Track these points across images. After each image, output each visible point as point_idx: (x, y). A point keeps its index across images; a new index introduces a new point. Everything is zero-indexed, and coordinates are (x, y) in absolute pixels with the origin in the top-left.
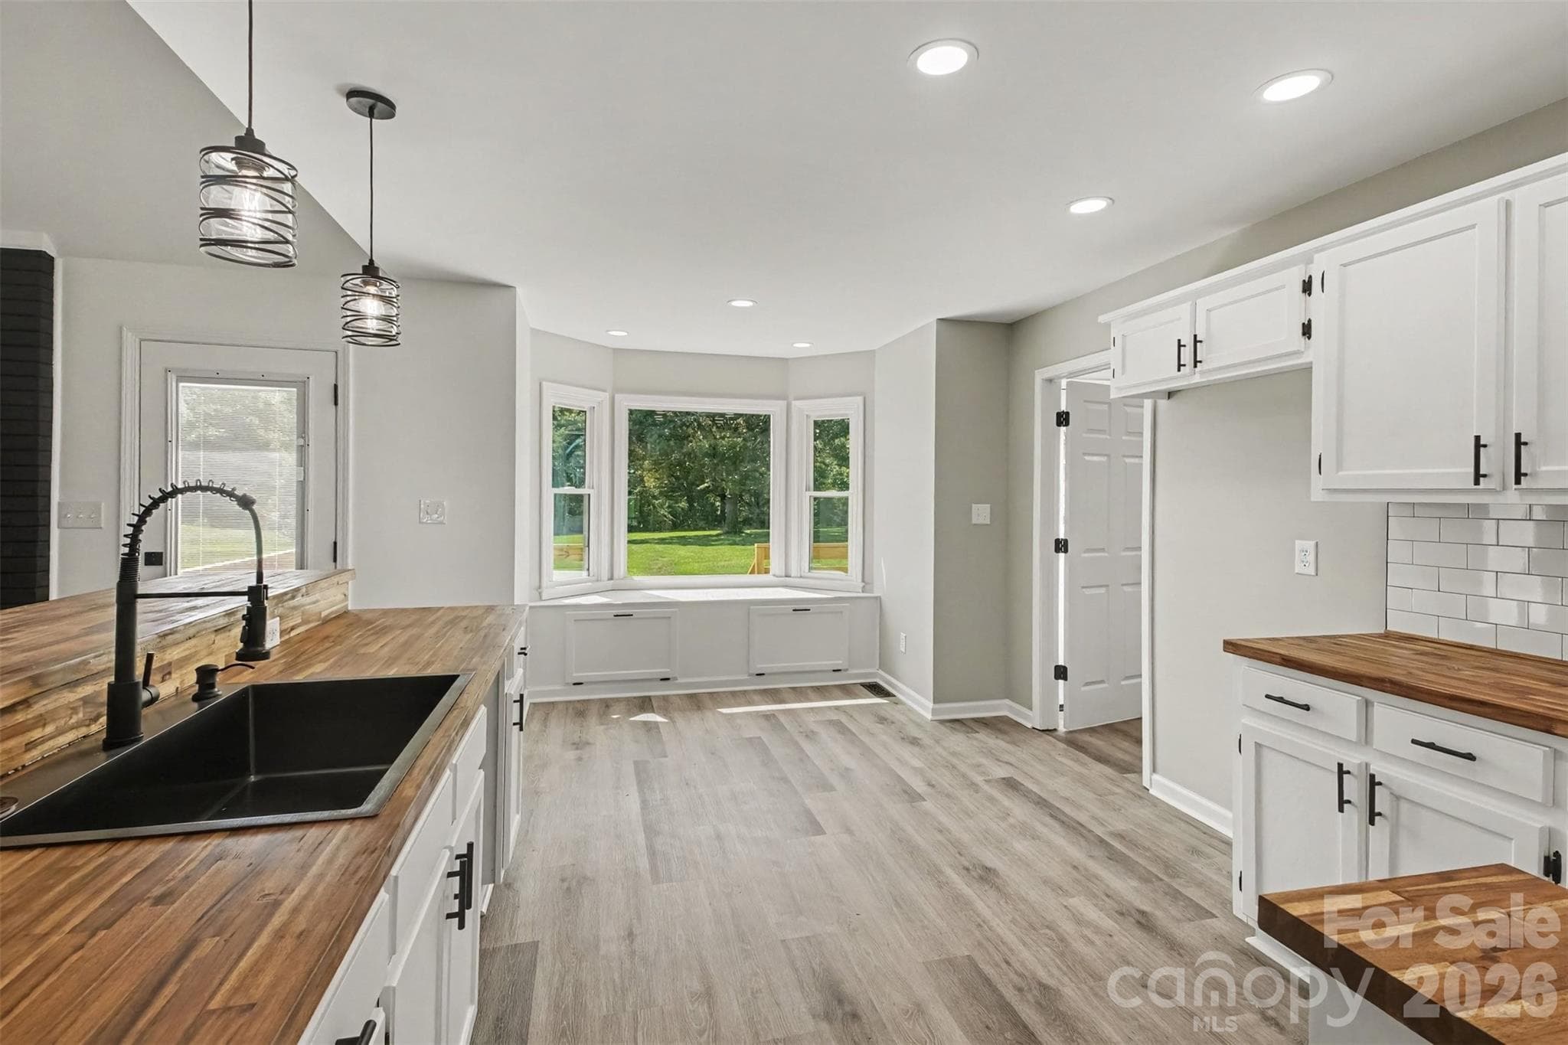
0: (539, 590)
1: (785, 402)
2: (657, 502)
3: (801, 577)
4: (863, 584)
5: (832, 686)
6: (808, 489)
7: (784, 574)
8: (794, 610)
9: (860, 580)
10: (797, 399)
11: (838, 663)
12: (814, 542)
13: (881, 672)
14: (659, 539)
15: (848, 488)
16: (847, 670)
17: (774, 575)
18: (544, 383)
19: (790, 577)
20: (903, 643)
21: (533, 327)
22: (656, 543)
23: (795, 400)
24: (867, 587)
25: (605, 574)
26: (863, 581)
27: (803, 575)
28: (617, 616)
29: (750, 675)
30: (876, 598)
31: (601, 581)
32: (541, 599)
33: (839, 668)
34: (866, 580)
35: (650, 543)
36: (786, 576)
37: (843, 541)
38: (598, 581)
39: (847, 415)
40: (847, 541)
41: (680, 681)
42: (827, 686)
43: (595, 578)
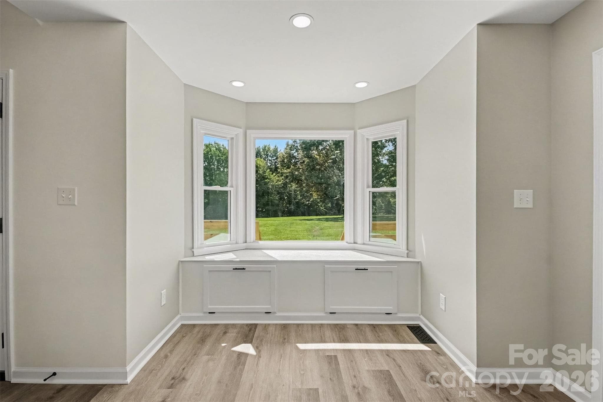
0: (192, 250)
1: (353, 131)
2: (319, 204)
3: (364, 244)
4: (408, 251)
5: (384, 325)
6: (368, 187)
7: (353, 242)
8: (356, 269)
9: (406, 249)
10: (360, 128)
11: (389, 309)
12: (373, 221)
13: (422, 317)
14: (318, 219)
15: (395, 186)
16: (396, 314)
17: (347, 242)
18: (194, 119)
19: (357, 243)
20: (442, 302)
21: (185, 83)
22: (316, 220)
23: (359, 129)
24: (410, 253)
25: (241, 240)
26: (408, 250)
27: (365, 242)
28: (236, 269)
29: (326, 313)
30: (418, 262)
31: (238, 243)
32: (193, 256)
33: (391, 313)
34: (409, 249)
35: (314, 220)
36: (354, 243)
37: (393, 220)
38: (236, 243)
39: (394, 135)
40: (395, 220)
41: (278, 314)
42: (382, 325)
43: (235, 242)
